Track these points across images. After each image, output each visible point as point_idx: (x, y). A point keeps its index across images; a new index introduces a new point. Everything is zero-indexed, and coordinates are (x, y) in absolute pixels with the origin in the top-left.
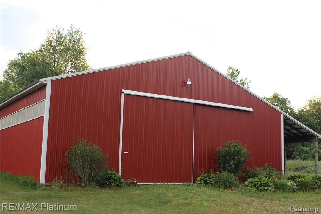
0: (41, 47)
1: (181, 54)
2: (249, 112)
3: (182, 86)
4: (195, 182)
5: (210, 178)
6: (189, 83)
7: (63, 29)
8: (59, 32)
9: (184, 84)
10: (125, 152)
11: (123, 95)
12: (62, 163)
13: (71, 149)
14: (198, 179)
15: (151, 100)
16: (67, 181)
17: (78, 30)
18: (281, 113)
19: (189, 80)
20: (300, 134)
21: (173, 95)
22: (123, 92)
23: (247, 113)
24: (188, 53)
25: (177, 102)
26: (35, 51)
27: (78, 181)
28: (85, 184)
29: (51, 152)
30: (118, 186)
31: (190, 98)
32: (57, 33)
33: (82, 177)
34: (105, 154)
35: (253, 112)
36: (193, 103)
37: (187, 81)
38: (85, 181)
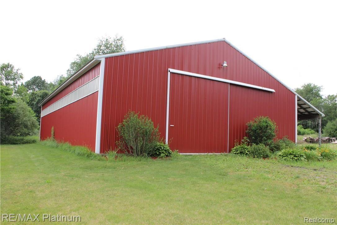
0: (93, 51)
1: (218, 39)
2: (271, 92)
3: (219, 68)
4: (230, 151)
5: (244, 149)
6: (225, 65)
7: (110, 38)
8: (107, 40)
9: (220, 66)
10: (171, 126)
11: (169, 73)
12: (115, 135)
13: (123, 122)
14: (233, 150)
15: (193, 78)
16: (121, 151)
17: (121, 38)
18: (295, 95)
19: (225, 62)
20: (306, 113)
21: (212, 76)
22: (169, 71)
23: (270, 94)
24: (223, 40)
25: (215, 81)
26: (88, 54)
27: (131, 152)
28: (137, 155)
29: (105, 125)
30: (167, 156)
31: (226, 78)
32: (105, 40)
33: (134, 148)
34: (155, 127)
35: (274, 92)
36: (228, 83)
37: (224, 63)
38: (137, 152)
